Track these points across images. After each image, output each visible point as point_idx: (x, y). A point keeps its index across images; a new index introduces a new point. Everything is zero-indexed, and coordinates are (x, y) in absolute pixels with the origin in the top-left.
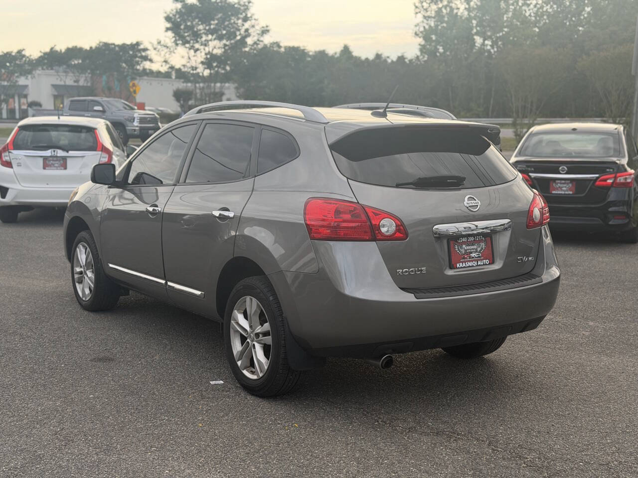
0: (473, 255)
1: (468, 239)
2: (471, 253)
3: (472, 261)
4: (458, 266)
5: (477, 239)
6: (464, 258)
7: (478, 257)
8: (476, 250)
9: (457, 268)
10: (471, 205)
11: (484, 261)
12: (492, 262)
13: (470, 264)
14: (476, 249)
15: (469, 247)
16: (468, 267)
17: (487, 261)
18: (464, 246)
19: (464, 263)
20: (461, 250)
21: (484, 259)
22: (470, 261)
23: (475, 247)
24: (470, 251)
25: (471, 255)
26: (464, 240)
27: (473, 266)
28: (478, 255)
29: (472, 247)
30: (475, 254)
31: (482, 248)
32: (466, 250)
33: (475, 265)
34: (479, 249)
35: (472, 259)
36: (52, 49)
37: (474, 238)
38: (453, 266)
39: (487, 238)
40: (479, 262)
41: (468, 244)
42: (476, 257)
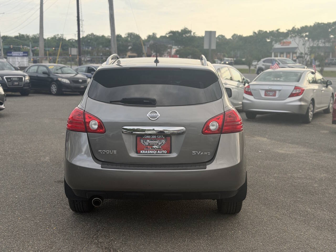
0: (154, 147)
1: (151, 137)
2: (154, 145)
4: (141, 152)
5: (159, 137)
6: (147, 148)
7: (158, 148)
8: (157, 144)
9: (140, 153)
10: (151, 116)
11: (163, 151)
12: (170, 152)
13: (151, 152)
15: (152, 142)
16: (149, 153)
17: (165, 152)
18: (148, 141)
19: (146, 151)
20: (145, 143)
22: (152, 150)
23: (157, 142)
24: (153, 144)
25: (153, 146)
26: (148, 137)
27: (153, 153)
28: (158, 147)
29: (155, 142)
30: (156, 146)
31: (163, 143)
32: (150, 143)
33: (155, 153)
34: (160, 144)
35: (154, 149)
36: (294, 27)
37: (156, 136)
38: (137, 152)
39: (167, 138)
40: (159, 151)
41: (151, 140)
42: (157, 148)
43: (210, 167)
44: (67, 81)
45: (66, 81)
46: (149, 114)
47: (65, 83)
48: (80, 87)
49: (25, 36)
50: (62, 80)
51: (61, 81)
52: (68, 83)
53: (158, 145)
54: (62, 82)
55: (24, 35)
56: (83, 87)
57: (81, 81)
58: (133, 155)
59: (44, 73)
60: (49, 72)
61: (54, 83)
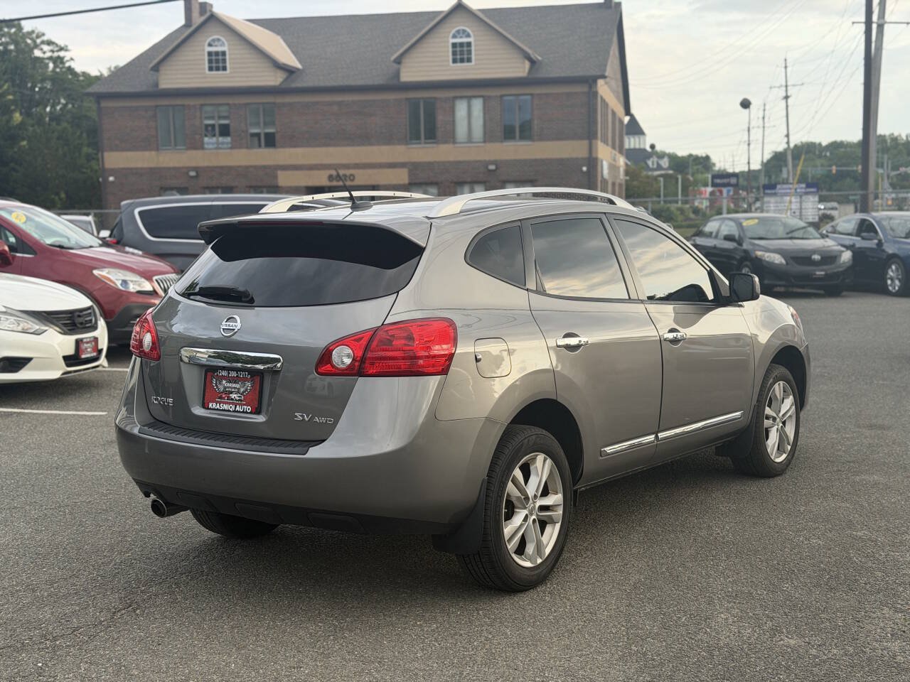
0: (233, 396)
1: (229, 373)
2: (232, 393)
3: (230, 404)
4: (210, 405)
5: (241, 377)
6: (221, 398)
7: (238, 400)
8: (237, 389)
9: (209, 408)
10: (225, 327)
11: (245, 407)
12: (257, 411)
13: (226, 407)
14: (239, 389)
15: (230, 385)
16: (222, 410)
17: (248, 409)
18: (224, 382)
19: (218, 404)
20: (220, 386)
21: (244, 405)
22: (226, 403)
23: (238, 386)
24: (230, 389)
26: (224, 373)
27: (229, 410)
28: (239, 397)
29: (234, 385)
30: (235, 395)
31: (246, 390)
32: (225, 388)
33: (231, 410)
34: (242, 390)
37: (237, 373)
38: (205, 406)
39: (255, 378)
40: (238, 406)
41: (230, 380)
42: (236, 400)
43: (315, 453)
44: (778, 259)
45: (774, 257)
46: (224, 323)
47: (771, 264)
48: (815, 274)
49: (887, 138)
50: (764, 255)
51: (763, 258)
52: (781, 264)
53: (238, 392)
54: (765, 261)
55: (885, 136)
56: (821, 275)
57: (816, 257)
58: (198, 411)
59: (729, 238)
60: (739, 236)
61: (748, 263)
